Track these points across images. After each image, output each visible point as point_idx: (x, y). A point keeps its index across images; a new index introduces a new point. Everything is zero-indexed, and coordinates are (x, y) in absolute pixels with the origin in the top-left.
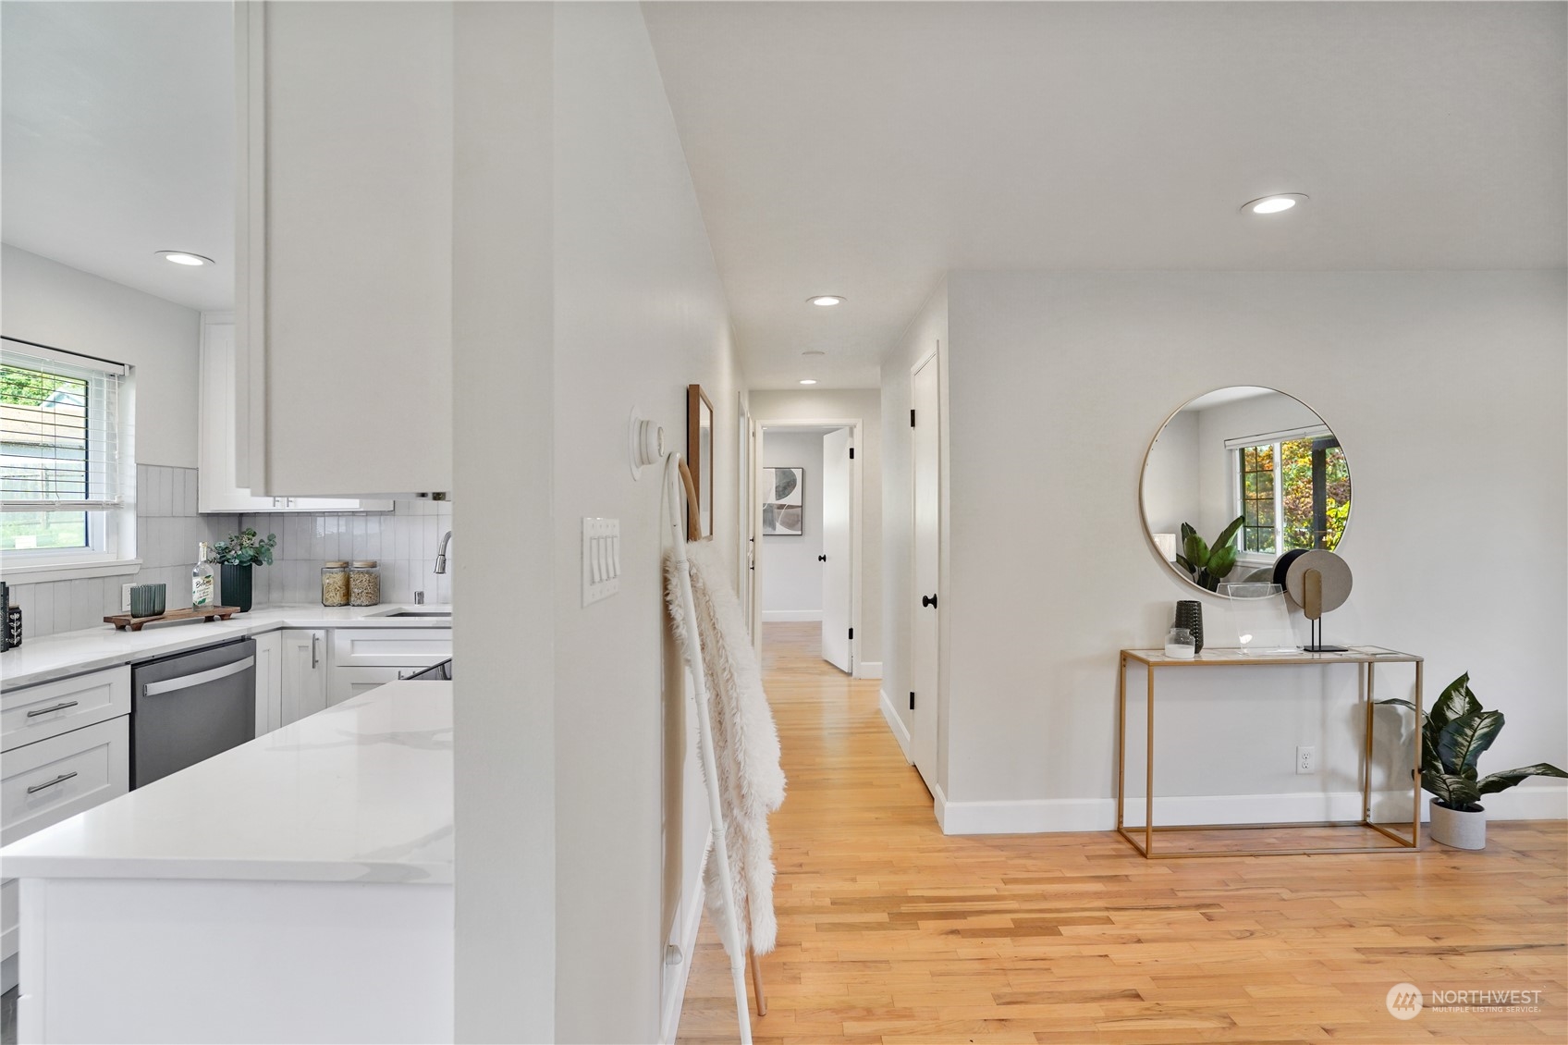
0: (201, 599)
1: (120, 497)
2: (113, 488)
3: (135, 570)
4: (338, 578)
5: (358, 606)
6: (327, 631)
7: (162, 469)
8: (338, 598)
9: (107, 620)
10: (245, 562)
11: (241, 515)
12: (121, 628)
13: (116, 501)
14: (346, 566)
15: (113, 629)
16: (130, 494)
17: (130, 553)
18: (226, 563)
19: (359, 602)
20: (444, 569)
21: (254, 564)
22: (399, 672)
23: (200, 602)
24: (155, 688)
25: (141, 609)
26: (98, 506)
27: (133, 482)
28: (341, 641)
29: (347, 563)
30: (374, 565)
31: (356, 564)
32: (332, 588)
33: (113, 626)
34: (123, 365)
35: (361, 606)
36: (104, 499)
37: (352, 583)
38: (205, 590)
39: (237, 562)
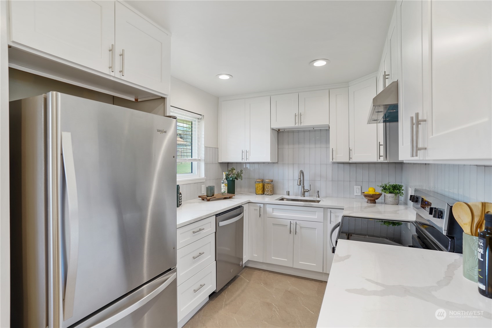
0: (224, 191)
1: (201, 157)
2: (199, 154)
3: (204, 181)
4: (261, 185)
5: (267, 195)
6: (264, 205)
7: (210, 148)
8: (260, 192)
9: (199, 197)
10: (233, 179)
11: (228, 163)
12: (203, 200)
13: (200, 158)
14: (263, 181)
15: (200, 200)
16: (203, 156)
17: (203, 175)
18: (228, 179)
19: (268, 194)
20: (301, 184)
21: (236, 180)
22: (290, 222)
23: (224, 192)
24: (222, 224)
25: (209, 194)
26: (195, 160)
27: (204, 153)
28: (269, 209)
29: (263, 180)
30: (272, 181)
31: (267, 181)
32: (259, 188)
33: (201, 199)
34: (201, 115)
35: (268, 195)
36: (196, 158)
37: (265, 187)
38: (224, 188)
39: (231, 179)
